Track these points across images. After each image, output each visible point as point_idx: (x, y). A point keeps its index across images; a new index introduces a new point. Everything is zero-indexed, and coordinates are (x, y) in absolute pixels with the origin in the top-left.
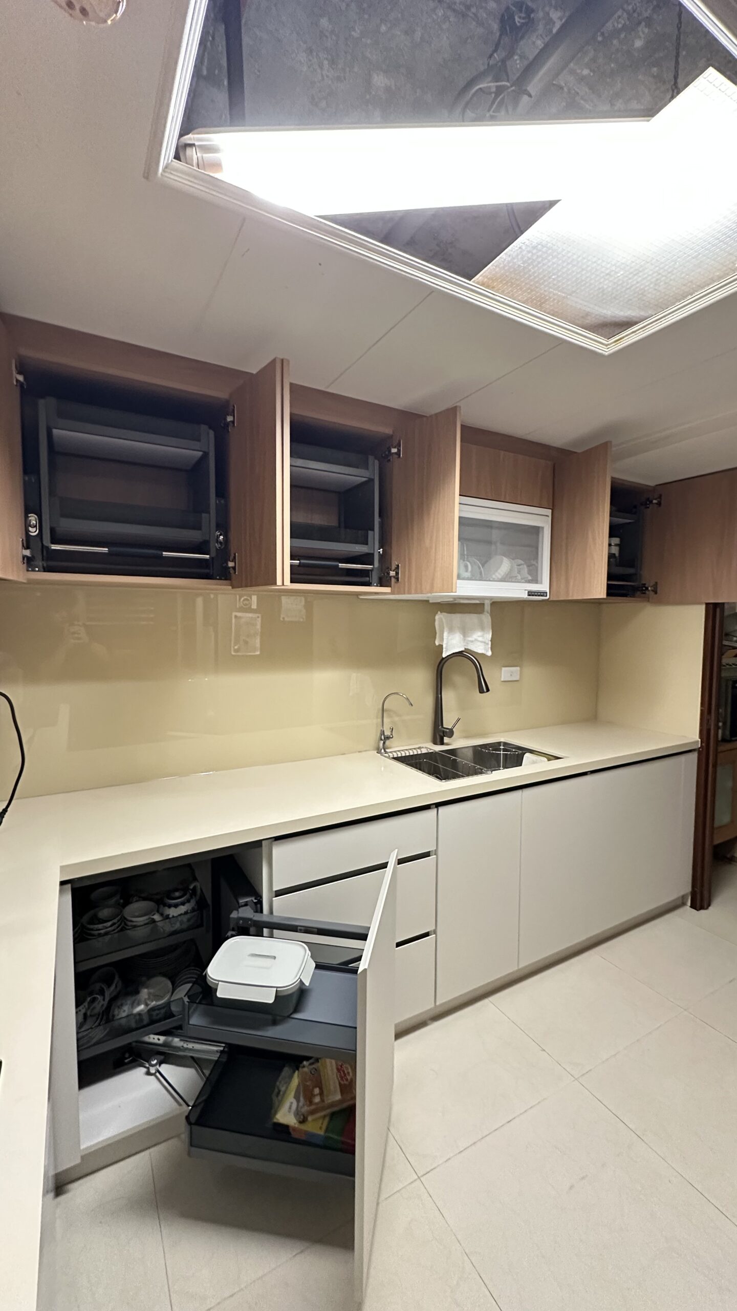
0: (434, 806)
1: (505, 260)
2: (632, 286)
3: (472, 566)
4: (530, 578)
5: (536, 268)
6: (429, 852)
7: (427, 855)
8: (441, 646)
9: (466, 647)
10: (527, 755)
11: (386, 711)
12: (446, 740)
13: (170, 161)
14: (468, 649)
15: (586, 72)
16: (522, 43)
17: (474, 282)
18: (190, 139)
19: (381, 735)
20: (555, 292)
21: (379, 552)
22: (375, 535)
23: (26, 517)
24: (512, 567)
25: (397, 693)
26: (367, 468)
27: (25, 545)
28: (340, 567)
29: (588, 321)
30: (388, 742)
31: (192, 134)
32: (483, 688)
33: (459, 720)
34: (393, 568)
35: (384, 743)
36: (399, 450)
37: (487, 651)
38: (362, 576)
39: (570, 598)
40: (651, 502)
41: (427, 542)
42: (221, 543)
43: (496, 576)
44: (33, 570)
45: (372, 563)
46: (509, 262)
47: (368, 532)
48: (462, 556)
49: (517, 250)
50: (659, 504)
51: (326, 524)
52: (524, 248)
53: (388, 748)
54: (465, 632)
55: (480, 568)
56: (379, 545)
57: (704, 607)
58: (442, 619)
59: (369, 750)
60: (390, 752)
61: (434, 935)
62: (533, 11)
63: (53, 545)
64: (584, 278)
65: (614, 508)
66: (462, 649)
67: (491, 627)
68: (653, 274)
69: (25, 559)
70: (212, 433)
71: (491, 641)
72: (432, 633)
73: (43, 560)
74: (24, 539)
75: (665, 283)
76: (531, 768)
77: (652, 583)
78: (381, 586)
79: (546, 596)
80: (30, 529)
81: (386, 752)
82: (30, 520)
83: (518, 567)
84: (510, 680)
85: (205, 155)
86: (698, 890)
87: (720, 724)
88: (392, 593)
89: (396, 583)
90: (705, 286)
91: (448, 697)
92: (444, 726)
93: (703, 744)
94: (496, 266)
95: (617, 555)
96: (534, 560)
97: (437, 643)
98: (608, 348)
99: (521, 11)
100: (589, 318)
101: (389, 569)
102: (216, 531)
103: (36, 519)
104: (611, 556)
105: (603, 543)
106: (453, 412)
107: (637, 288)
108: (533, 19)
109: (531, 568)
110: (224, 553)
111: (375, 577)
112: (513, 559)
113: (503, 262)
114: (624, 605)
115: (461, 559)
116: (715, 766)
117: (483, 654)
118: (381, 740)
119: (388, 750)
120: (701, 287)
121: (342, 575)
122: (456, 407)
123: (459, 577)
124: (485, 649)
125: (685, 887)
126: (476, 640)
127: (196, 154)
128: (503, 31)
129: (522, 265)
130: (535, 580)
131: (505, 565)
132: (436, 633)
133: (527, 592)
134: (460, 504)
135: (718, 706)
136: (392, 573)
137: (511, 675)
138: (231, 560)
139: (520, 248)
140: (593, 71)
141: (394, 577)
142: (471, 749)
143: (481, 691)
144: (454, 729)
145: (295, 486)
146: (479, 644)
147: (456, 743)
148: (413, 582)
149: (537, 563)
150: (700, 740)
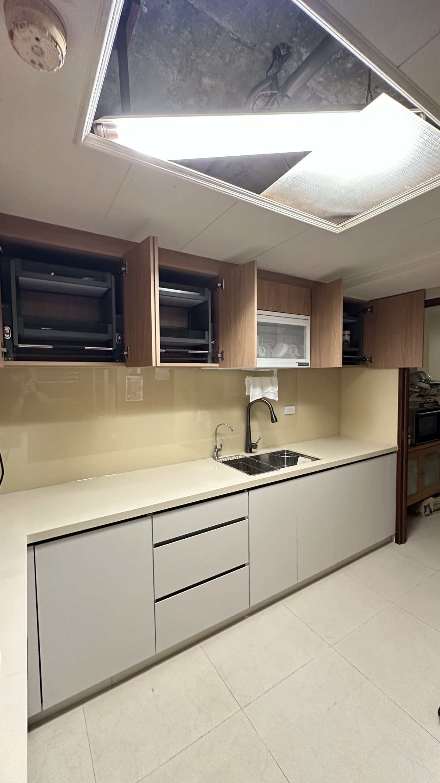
0: (246, 490)
1: (278, 184)
2: (349, 198)
3: (265, 349)
4: (299, 355)
5: (296, 189)
6: (244, 517)
7: (243, 519)
8: (249, 396)
9: (264, 396)
10: (300, 458)
11: (219, 434)
12: (253, 450)
13: (88, 134)
14: (265, 397)
15: (321, 79)
16: (285, 64)
17: (261, 195)
18: (100, 121)
19: (215, 449)
20: (307, 200)
21: (212, 343)
22: (209, 334)
23: (4, 329)
24: (289, 349)
25: (224, 424)
26: (204, 295)
27: (3, 345)
28: (189, 352)
29: (327, 215)
30: (219, 453)
31: (101, 119)
32: (274, 420)
33: (260, 438)
34: (220, 352)
35: (217, 453)
36: (222, 285)
37: (276, 398)
38: (201, 357)
39: (322, 367)
40: (367, 310)
41: (239, 338)
42: (119, 341)
43: (280, 355)
44: (8, 360)
45: (208, 350)
46: (281, 185)
47: (205, 332)
48: (260, 343)
49: (285, 179)
50: (372, 311)
51: (181, 326)
52: (289, 178)
53: (219, 456)
54: (262, 387)
55: (270, 350)
56: (212, 339)
57: (398, 370)
58: (249, 381)
59: (208, 458)
60: (221, 459)
61: (248, 566)
62: (290, 48)
63: (19, 345)
64: (322, 194)
65: (346, 314)
66: (261, 397)
67: (277, 384)
68: (360, 192)
69: (4, 354)
70: (113, 277)
71: (278, 392)
72: (243, 388)
73: (14, 353)
74: (3, 342)
75: (368, 196)
76: (303, 466)
77: (369, 357)
78: (213, 363)
79: (309, 366)
80: (6, 335)
81: (218, 459)
82: (6, 330)
83: (292, 349)
84: (289, 413)
85: (108, 130)
86: (399, 532)
87: (409, 436)
88: (220, 367)
89: (222, 361)
90: (389, 198)
91: (254, 425)
92: (252, 442)
93: (400, 449)
94: (274, 188)
95: (349, 341)
96: (301, 345)
97: (247, 394)
98: (338, 230)
99: (284, 48)
100: (327, 213)
101: (218, 353)
102: (117, 333)
103: (9, 329)
104: (345, 342)
105: (339, 336)
106: (253, 263)
107: (352, 198)
108: (291, 52)
109: (299, 349)
110: (121, 346)
111: (210, 358)
112: (289, 344)
113: (278, 185)
114: (353, 369)
115: (259, 345)
116: (407, 461)
117: (273, 400)
118: (215, 451)
119: (219, 457)
120: (387, 198)
121: (191, 357)
122: (254, 261)
123: (258, 357)
124: (274, 397)
125: (392, 531)
126: (269, 392)
127: (103, 129)
128: (275, 58)
129: (288, 187)
130: (302, 357)
131: (285, 349)
132: (246, 388)
133: (297, 363)
134: (257, 314)
135: (407, 426)
136: (220, 355)
137: (290, 411)
138: (125, 350)
139: (286, 178)
140: (325, 79)
141: (221, 357)
142: (268, 454)
143: (273, 422)
144: (257, 444)
145: (162, 305)
146: (271, 394)
147: (259, 451)
148: (232, 361)
149: (303, 346)
150: (398, 446)
